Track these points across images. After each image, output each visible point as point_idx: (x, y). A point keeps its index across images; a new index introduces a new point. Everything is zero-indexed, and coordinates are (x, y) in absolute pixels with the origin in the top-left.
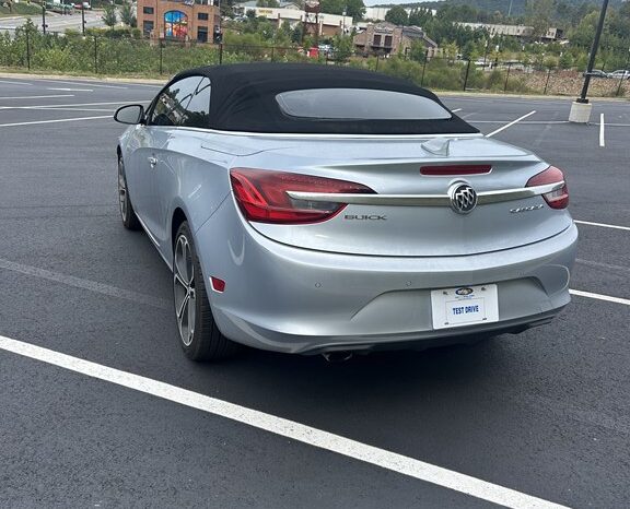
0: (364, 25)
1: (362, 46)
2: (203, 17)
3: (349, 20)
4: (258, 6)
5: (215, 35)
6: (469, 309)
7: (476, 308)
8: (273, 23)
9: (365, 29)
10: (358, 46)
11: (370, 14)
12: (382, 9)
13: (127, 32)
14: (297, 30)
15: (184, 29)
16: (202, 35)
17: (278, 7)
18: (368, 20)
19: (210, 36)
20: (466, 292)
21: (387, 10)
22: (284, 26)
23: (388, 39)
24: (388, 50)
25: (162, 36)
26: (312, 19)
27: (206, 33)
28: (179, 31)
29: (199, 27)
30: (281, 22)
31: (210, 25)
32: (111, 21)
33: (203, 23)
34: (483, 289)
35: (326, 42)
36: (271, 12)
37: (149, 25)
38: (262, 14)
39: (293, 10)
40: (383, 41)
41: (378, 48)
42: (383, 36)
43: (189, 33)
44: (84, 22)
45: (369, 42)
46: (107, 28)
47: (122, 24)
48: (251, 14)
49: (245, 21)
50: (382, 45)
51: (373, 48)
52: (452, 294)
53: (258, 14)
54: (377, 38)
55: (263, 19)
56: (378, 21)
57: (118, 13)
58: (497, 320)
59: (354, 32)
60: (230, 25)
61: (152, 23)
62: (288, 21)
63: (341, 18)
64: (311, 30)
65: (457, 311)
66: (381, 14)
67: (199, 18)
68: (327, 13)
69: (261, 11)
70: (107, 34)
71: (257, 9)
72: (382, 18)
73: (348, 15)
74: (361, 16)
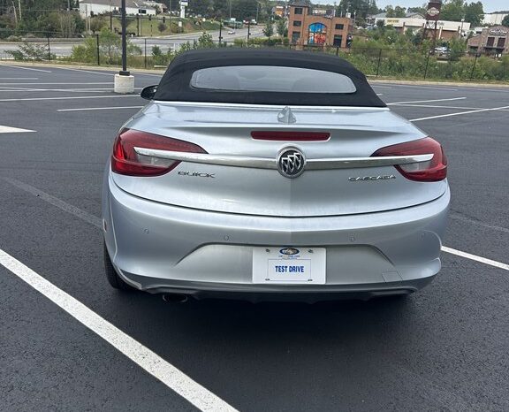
0: (480, 29)
1: (476, 48)
2: (339, 27)
3: (466, 26)
4: (387, 16)
5: (348, 41)
6: (293, 269)
7: (301, 269)
8: (399, 30)
9: (480, 33)
10: (472, 47)
11: (487, 19)
12: (500, 15)
13: (280, 41)
14: (418, 35)
15: (323, 37)
16: (337, 42)
17: (405, 17)
18: (486, 25)
19: (344, 42)
20: (291, 252)
21: (504, 15)
22: (407, 32)
23: (502, 41)
24: (500, 51)
25: (306, 43)
26: (431, 26)
27: (341, 40)
28: (319, 39)
29: (335, 36)
30: (405, 29)
31: (344, 33)
32: (269, 33)
33: (339, 32)
34: (310, 251)
35: (444, 45)
36: (397, 21)
37: (296, 34)
38: (390, 23)
39: (417, 19)
40: (496, 42)
41: (491, 49)
42: (497, 38)
43: (327, 40)
44: (249, 34)
45: (484, 43)
46: (266, 38)
47: (277, 35)
48: (381, 23)
49: (374, 29)
50: (495, 46)
51: (486, 48)
52: (275, 253)
53: (386, 24)
54: (491, 40)
55: (390, 27)
56: (496, 25)
57: (275, 27)
58: (324, 283)
59: (471, 36)
60: (361, 33)
61: (299, 33)
62: (411, 28)
63: (460, 24)
64: (430, 35)
65: (280, 269)
66: (499, 19)
67: (336, 28)
68: (448, 20)
69: (390, 21)
70: (265, 42)
71: (386, 19)
72: (499, 22)
73: (466, 21)
74: (479, 21)
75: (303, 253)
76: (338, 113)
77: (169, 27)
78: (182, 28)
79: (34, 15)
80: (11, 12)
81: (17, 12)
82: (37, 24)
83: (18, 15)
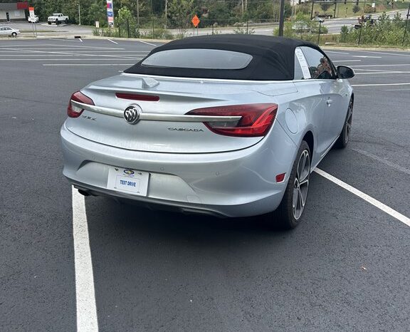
6: (130, 184)
7: (134, 184)
20: (130, 172)
34: (140, 174)
52: (121, 171)
58: (145, 195)
65: (123, 182)
75: (136, 174)
76: (205, 83)
77: (363, 9)
78: (375, 9)
79: (255, 6)
80: (241, 4)
81: (244, 4)
82: (256, 13)
83: (245, 6)
